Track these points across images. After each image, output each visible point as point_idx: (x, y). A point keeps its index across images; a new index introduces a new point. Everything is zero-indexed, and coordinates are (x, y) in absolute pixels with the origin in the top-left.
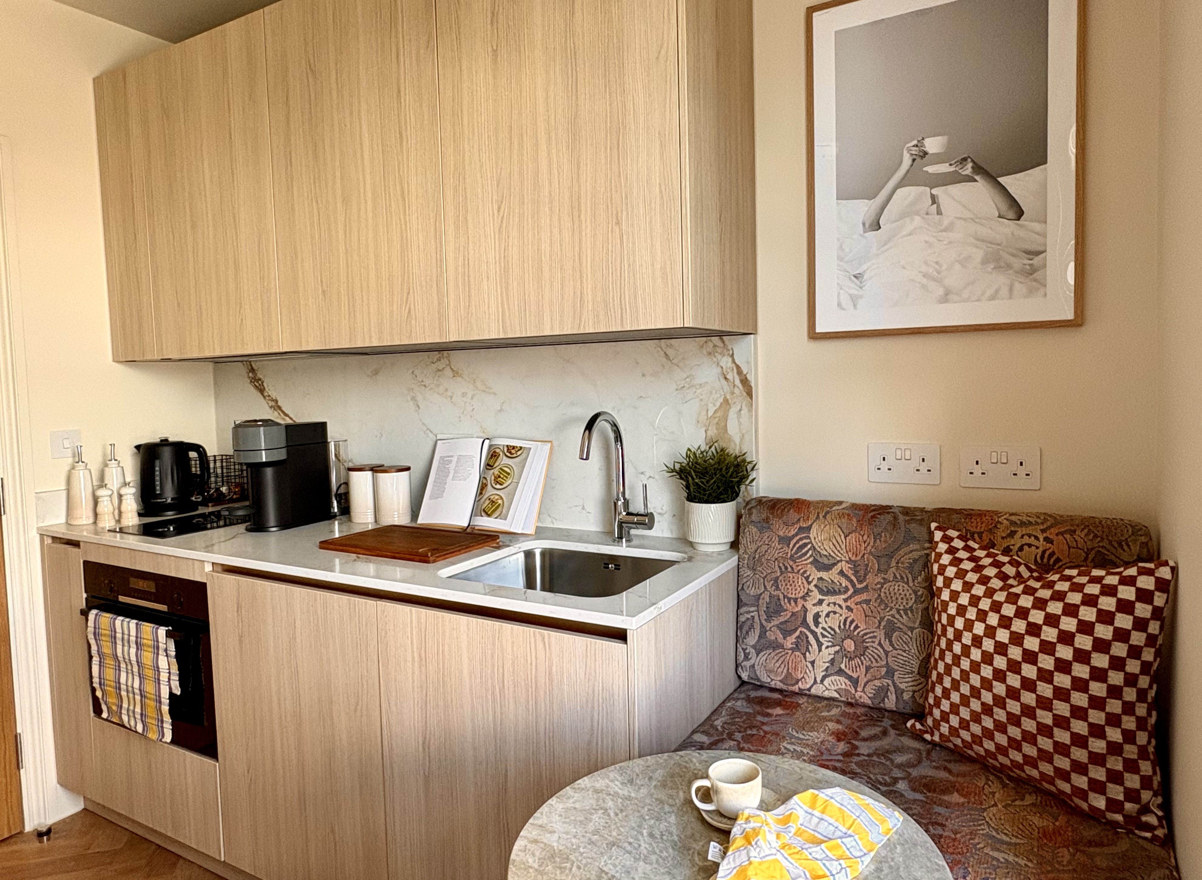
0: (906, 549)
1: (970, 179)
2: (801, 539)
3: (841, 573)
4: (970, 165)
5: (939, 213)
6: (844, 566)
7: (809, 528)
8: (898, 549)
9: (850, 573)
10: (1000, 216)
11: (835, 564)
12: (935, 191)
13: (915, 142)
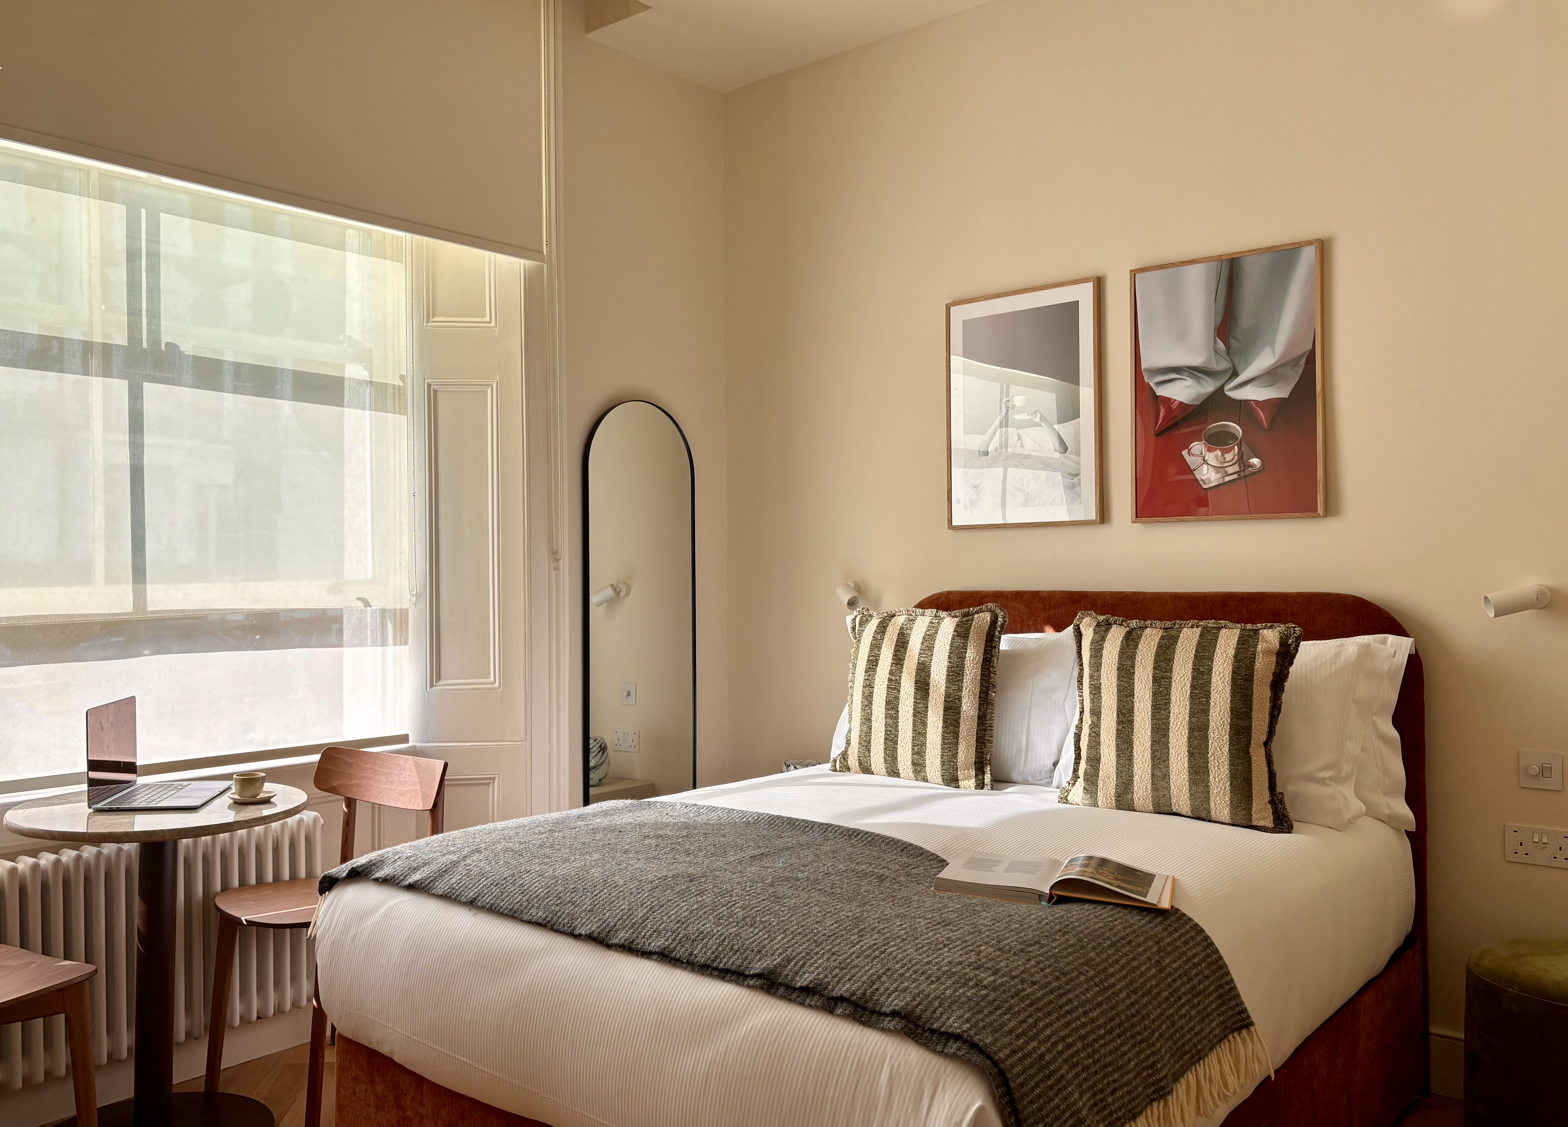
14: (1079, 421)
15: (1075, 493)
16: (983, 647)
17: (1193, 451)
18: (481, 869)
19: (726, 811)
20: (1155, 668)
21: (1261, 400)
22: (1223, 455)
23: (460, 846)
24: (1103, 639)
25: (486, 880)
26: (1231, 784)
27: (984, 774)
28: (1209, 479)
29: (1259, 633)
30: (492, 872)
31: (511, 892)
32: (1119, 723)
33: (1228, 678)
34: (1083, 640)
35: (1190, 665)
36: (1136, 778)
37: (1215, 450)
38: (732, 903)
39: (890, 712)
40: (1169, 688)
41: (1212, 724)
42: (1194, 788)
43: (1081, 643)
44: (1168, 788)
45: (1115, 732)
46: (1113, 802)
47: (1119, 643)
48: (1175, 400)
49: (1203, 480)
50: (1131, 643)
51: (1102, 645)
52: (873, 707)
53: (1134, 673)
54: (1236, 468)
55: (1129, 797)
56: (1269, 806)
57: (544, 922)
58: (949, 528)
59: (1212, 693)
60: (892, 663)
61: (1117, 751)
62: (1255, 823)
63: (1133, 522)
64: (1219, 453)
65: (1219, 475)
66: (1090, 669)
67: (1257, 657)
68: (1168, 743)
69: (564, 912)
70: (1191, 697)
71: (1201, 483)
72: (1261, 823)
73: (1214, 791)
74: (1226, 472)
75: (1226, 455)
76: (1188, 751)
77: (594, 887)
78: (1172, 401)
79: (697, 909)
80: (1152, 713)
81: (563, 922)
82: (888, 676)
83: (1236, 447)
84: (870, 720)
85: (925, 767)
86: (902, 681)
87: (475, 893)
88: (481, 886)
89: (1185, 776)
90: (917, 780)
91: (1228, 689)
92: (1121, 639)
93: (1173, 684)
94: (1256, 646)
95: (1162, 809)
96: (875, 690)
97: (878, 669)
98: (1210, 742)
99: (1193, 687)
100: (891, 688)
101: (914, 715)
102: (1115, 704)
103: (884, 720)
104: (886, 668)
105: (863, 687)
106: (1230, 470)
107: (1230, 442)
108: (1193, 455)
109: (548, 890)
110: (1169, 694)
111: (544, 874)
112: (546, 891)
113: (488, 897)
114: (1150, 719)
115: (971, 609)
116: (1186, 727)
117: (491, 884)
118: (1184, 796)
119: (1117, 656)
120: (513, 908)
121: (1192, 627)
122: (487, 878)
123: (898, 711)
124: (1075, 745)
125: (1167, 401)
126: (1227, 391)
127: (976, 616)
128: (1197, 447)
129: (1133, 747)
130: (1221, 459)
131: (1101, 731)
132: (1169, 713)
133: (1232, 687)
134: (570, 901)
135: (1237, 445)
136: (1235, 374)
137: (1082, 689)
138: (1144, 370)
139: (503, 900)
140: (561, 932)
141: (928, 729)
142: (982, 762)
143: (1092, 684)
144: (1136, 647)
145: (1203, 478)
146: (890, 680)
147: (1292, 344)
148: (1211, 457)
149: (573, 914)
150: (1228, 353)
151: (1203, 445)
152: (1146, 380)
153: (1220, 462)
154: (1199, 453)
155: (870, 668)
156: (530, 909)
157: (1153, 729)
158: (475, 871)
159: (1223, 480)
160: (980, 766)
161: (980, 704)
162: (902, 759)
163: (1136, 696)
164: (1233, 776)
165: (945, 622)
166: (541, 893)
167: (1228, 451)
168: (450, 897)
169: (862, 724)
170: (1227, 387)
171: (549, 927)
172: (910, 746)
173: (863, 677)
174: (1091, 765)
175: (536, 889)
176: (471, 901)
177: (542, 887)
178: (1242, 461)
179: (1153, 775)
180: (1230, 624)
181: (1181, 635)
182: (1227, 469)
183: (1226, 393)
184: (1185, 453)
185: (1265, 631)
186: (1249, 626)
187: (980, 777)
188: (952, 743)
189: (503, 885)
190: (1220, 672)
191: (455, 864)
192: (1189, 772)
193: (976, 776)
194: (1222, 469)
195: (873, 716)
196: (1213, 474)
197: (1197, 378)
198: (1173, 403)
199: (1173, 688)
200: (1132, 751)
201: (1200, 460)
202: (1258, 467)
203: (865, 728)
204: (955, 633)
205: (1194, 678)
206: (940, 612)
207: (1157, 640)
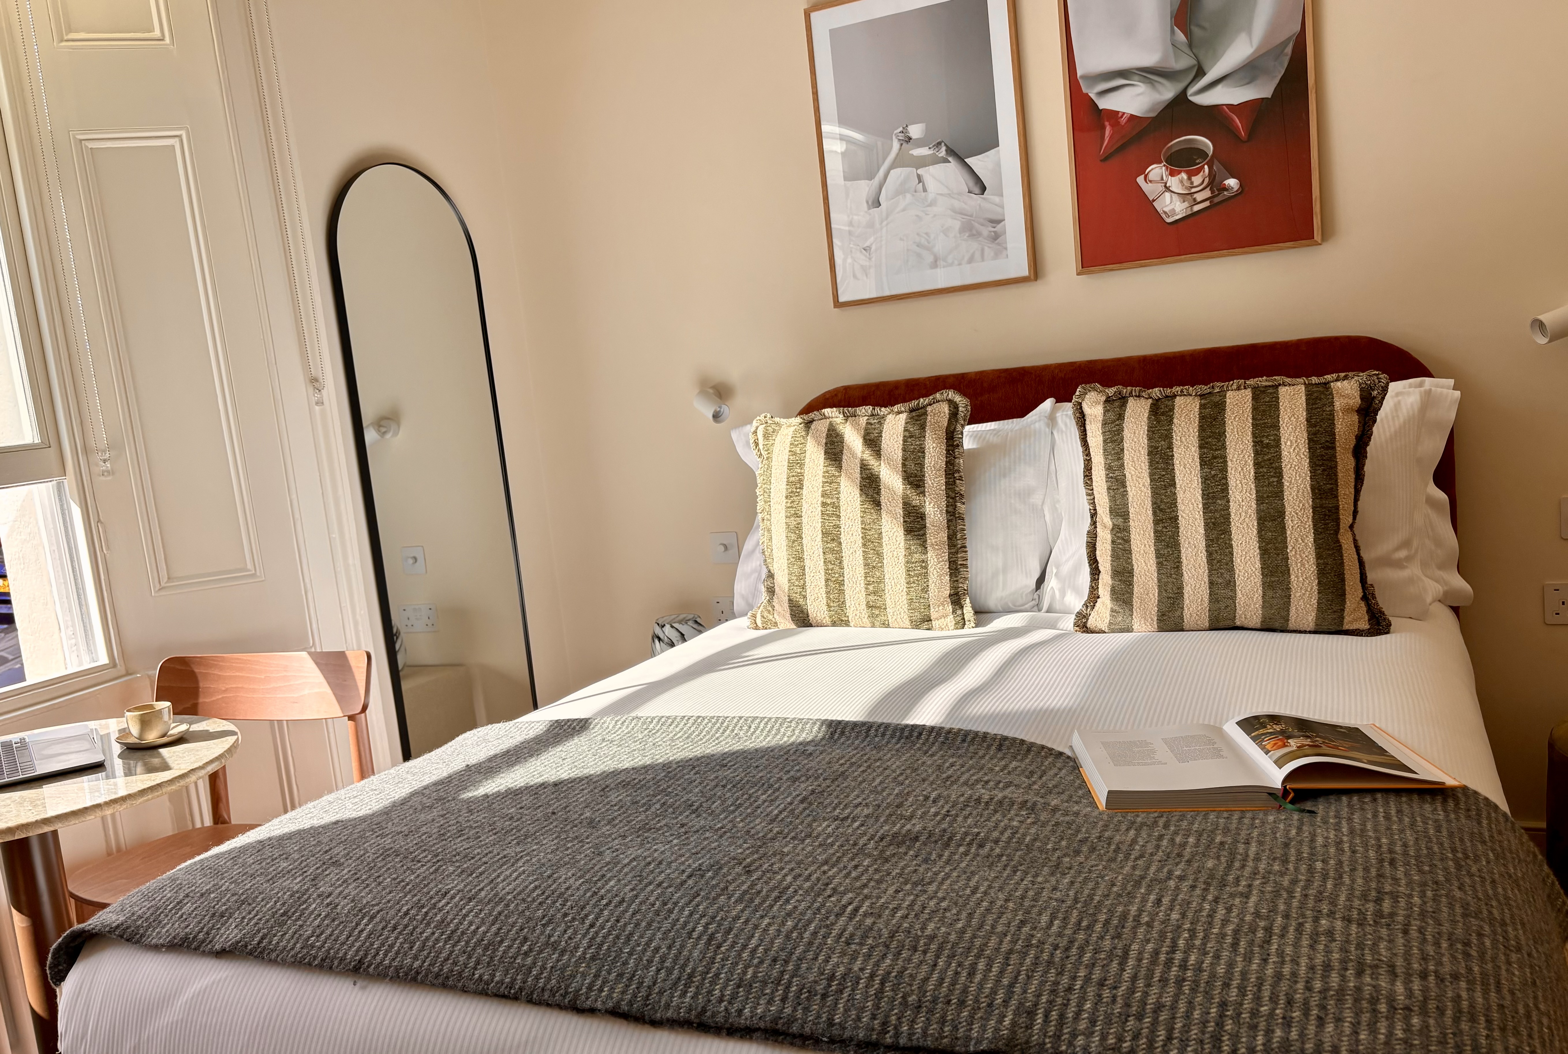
14: (999, 151)
15: (999, 244)
16: (944, 447)
17: (1151, 176)
18: (353, 901)
19: (691, 721)
20: (1201, 447)
21: (1235, 102)
22: (1189, 178)
23: (296, 856)
24: (1121, 417)
25: (370, 921)
26: (1319, 583)
27: (962, 607)
28: (1173, 210)
29: (1330, 387)
30: (377, 905)
31: (427, 939)
32: (1156, 522)
33: (1304, 449)
34: (1087, 422)
35: (1249, 437)
36: (1187, 591)
37: (1179, 173)
38: (850, 908)
39: (829, 545)
40: (1224, 470)
41: (1288, 510)
42: (1270, 593)
43: (1085, 427)
44: (1233, 598)
45: (1152, 534)
46: (1155, 623)
47: (1145, 419)
48: (1124, 113)
49: (1165, 213)
50: (1162, 418)
51: (1120, 425)
52: (805, 541)
53: (1173, 456)
54: (1207, 193)
55: (1178, 613)
56: (1363, 604)
57: (512, 991)
58: (835, 307)
59: (1285, 470)
60: (824, 482)
61: (1157, 557)
62: (1346, 627)
63: (1078, 274)
64: (1184, 176)
65: (1186, 204)
66: (1106, 459)
67: (1336, 418)
68: (1230, 540)
69: (543, 968)
70: (1256, 478)
71: (1164, 216)
72: (1354, 626)
73: (1296, 594)
74: (1195, 200)
75: (1193, 178)
76: (1259, 547)
77: (582, 909)
78: (1120, 114)
79: (795, 927)
80: (1204, 504)
81: (549, 987)
82: (821, 499)
83: (1206, 167)
84: (801, 559)
85: (885, 609)
86: (841, 504)
87: (358, 951)
88: (364, 934)
89: (1257, 579)
90: (873, 626)
91: (1306, 463)
92: (1146, 415)
93: (1229, 463)
94: (1332, 404)
95: (1221, 625)
96: (805, 520)
97: (805, 492)
98: (1288, 533)
99: (1257, 465)
100: (828, 515)
101: (864, 545)
102: (1149, 499)
103: (822, 556)
104: (816, 489)
105: (786, 517)
106: (1199, 197)
107: (1198, 161)
108: (1151, 181)
109: (497, 926)
110: (1226, 478)
111: (477, 893)
112: (494, 929)
113: (386, 955)
114: (1201, 513)
115: (922, 400)
116: (1254, 517)
117: (383, 929)
118: (1255, 604)
119: (1145, 436)
120: (441, 970)
121: (1238, 389)
122: (372, 918)
123: (840, 543)
124: (1089, 557)
125: (1113, 115)
126: (1191, 95)
127: (929, 409)
128: (1157, 171)
129: (1180, 552)
130: (1188, 184)
131: (1132, 536)
132: (1228, 501)
133: (1310, 458)
134: (547, 944)
135: (1207, 164)
136: (1200, 72)
137: (1091, 485)
138: (1082, 77)
139: (415, 958)
140: (548, 1005)
141: (885, 561)
142: (957, 594)
143: (1112, 477)
144: (1171, 422)
145: (1166, 209)
146: (824, 504)
147: (1273, 27)
148: (1174, 183)
149: (563, 969)
150: (1190, 45)
151: (1164, 168)
152: (1084, 90)
153: (1186, 188)
154: (1159, 179)
155: (792, 492)
156: (475, 969)
157: (1206, 525)
158: (344, 906)
159: (1192, 210)
160: (956, 599)
161: (949, 521)
162: (853, 603)
163: (1178, 486)
164: (1322, 572)
165: (888, 420)
166: (485, 933)
167: (1197, 172)
168: (310, 964)
169: (790, 565)
170: (1190, 91)
171: (523, 998)
172: (863, 585)
173: (784, 504)
174: (1120, 580)
175: (473, 928)
176: (354, 967)
177: (483, 922)
178: (1215, 184)
179: (1211, 583)
180: (1288, 380)
181: (1228, 401)
182: (1195, 196)
183: (1191, 98)
184: (1140, 180)
185: (1339, 384)
186: (1314, 380)
187: (959, 612)
188: (920, 574)
189: (406, 926)
190: (1291, 442)
191: (300, 897)
192: (1262, 574)
193: (954, 612)
194: (1189, 197)
195: (806, 553)
196: (1178, 203)
197: (1151, 82)
198: (1122, 117)
199: (1229, 469)
200: (1179, 557)
201: (1160, 187)
202: (1235, 189)
203: (796, 570)
204: (907, 434)
205: (1257, 453)
206: (877, 409)
207: (1197, 409)
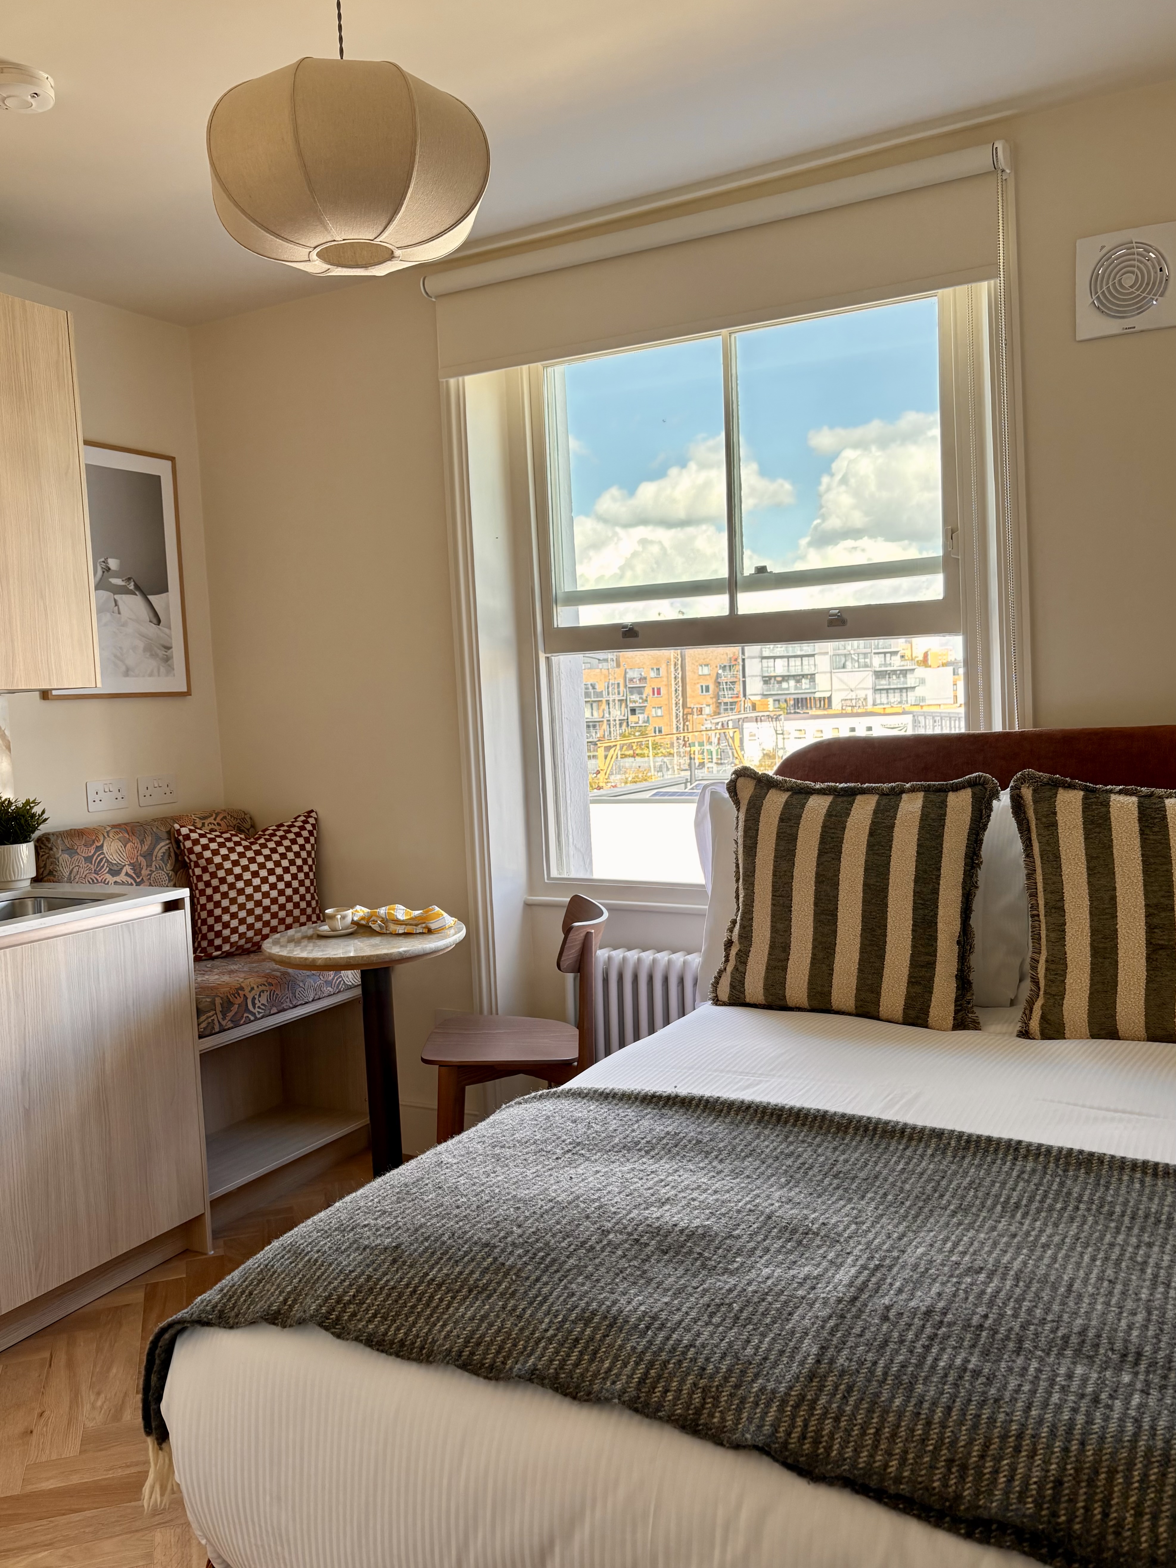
0: (159, 847)
1: (132, 593)
2: (99, 856)
3: (127, 874)
4: (132, 583)
5: (119, 613)
6: (128, 869)
7: (102, 846)
8: (154, 849)
9: (131, 872)
10: (151, 621)
11: (122, 869)
12: (117, 597)
13: (103, 560)
